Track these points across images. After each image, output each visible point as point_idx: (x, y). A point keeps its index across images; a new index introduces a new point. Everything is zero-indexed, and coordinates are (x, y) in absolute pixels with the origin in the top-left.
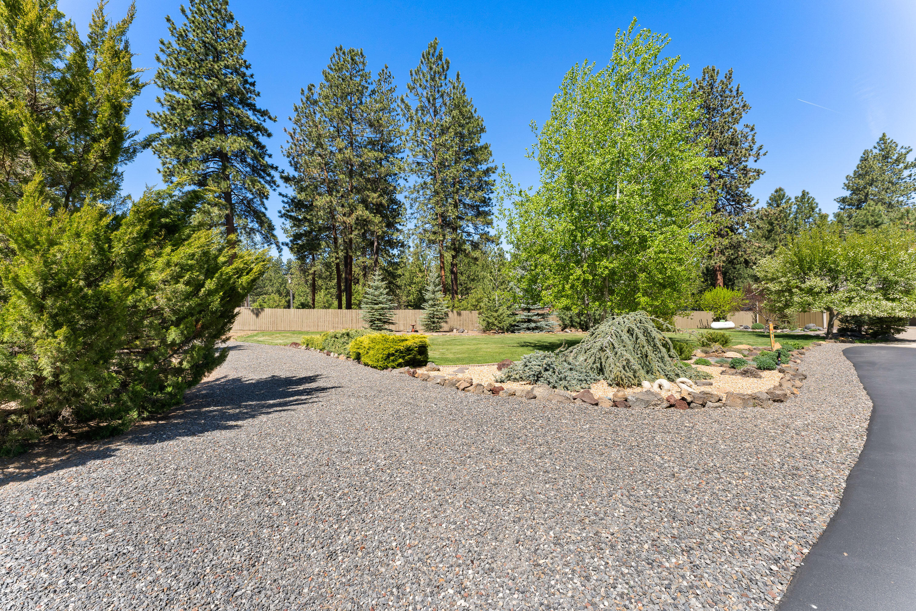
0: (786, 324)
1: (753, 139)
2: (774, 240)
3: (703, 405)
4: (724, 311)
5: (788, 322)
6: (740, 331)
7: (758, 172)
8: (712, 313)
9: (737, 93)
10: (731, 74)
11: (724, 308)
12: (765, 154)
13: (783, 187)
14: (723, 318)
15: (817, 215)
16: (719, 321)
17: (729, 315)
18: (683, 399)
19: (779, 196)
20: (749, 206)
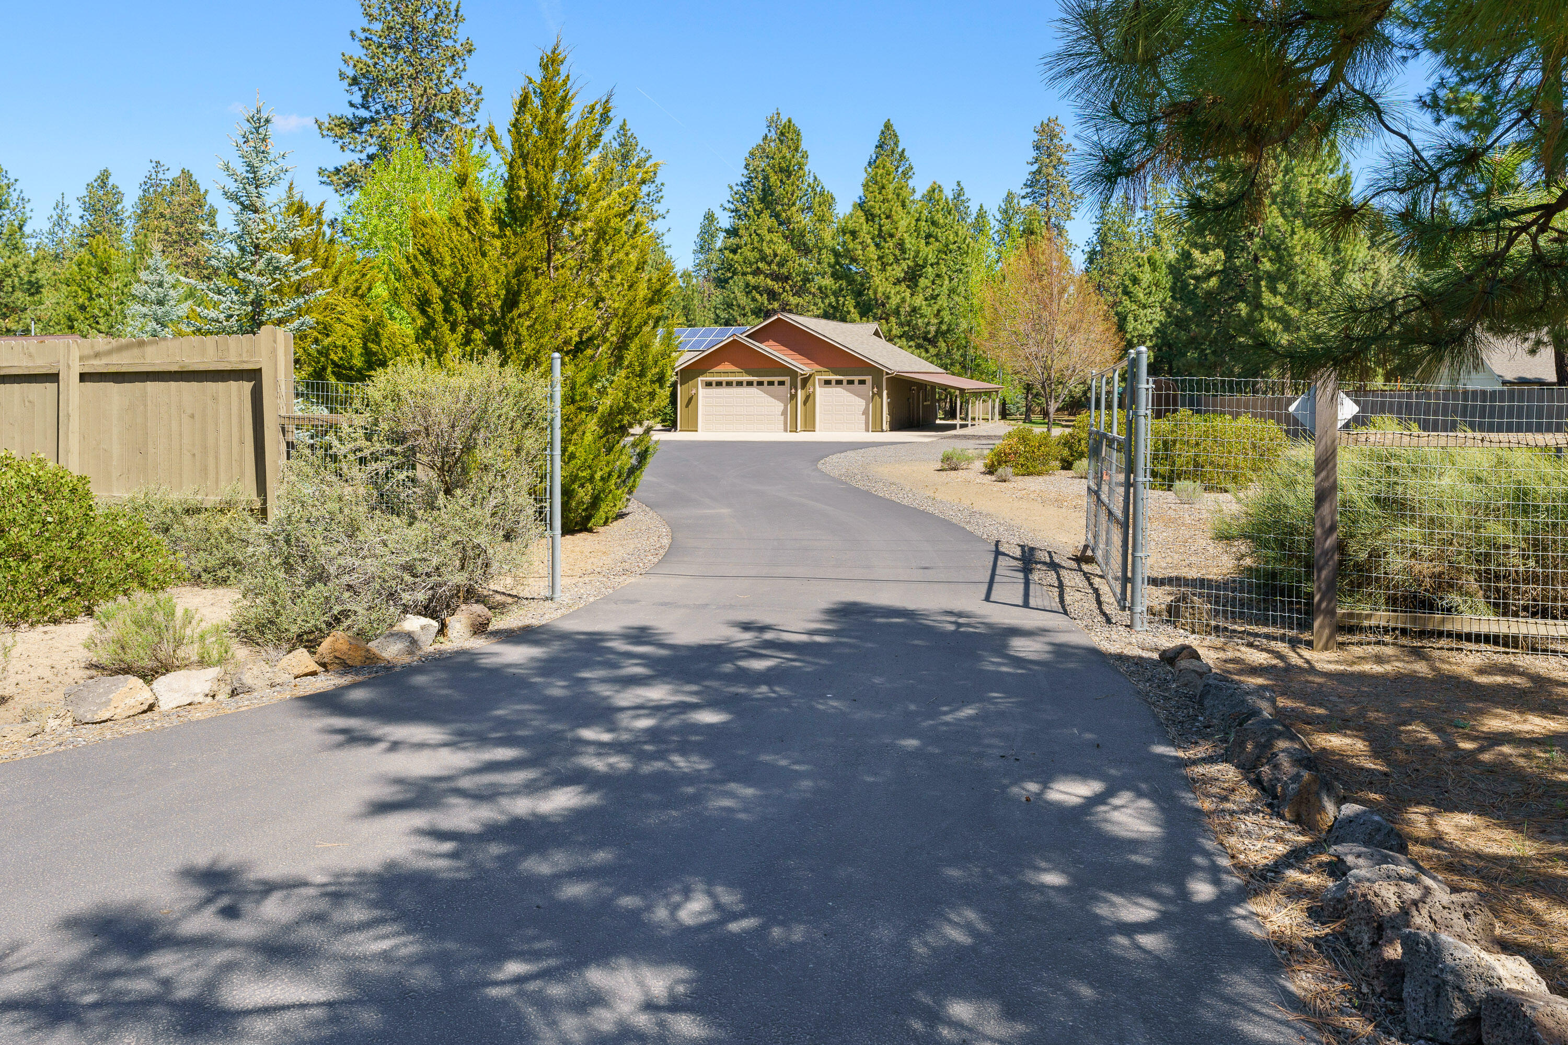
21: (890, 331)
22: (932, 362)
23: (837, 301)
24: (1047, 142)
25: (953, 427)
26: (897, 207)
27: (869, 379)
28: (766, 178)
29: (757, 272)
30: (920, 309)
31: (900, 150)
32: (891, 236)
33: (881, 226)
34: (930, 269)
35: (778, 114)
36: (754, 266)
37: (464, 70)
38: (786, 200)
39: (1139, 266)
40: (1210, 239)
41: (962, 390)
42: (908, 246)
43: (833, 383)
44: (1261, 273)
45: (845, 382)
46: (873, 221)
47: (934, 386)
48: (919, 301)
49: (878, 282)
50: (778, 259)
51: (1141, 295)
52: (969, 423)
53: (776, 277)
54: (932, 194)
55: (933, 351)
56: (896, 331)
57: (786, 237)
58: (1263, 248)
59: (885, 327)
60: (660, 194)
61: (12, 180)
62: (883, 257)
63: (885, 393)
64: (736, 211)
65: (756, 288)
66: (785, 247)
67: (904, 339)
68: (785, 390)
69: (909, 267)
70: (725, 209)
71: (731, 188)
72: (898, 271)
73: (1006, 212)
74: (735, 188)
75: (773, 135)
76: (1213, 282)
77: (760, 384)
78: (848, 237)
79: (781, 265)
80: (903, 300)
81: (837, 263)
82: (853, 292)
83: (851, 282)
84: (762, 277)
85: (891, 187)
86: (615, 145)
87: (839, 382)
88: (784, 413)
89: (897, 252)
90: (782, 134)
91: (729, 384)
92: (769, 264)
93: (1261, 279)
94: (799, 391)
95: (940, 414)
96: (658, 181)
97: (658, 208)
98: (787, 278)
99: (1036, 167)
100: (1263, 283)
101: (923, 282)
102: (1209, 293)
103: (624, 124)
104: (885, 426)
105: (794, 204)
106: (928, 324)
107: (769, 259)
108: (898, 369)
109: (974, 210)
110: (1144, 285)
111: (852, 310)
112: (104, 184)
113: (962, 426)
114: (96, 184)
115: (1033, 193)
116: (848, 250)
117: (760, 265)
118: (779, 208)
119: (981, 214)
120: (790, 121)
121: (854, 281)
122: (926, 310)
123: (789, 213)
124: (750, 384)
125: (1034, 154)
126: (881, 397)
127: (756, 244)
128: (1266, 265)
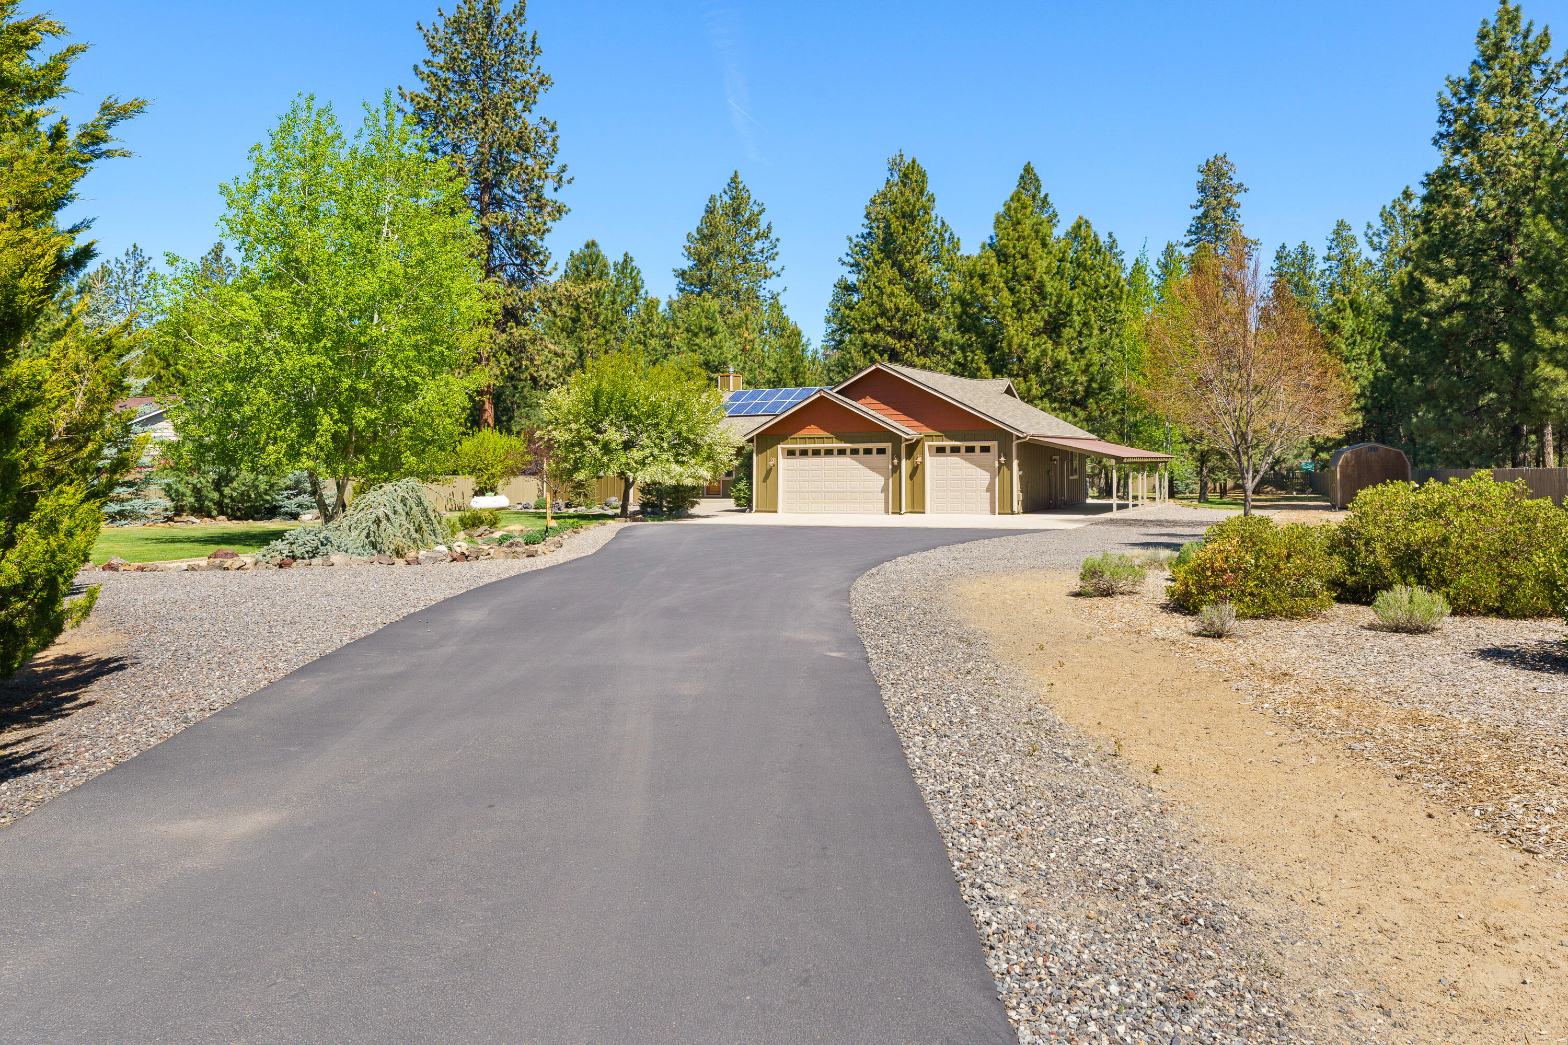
0: (582, 499)
1: (554, 145)
2: (580, 339)
3: (477, 558)
4: (493, 476)
5: (585, 495)
6: (516, 513)
7: (559, 210)
8: (473, 479)
9: (533, 48)
10: (523, 8)
11: (493, 471)
12: (569, 182)
13: (597, 241)
14: (492, 490)
15: (642, 301)
16: (484, 495)
17: (500, 484)
18: (463, 554)
19: (590, 256)
20: (541, 272)
21: (1029, 390)
22: (1081, 428)
23: (965, 358)
24: (1214, 183)
25: (1108, 508)
26: (1036, 245)
27: (994, 444)
28: (888, 227)
29: (877, 329)
30: (1065, 362)
31: (1042, 195)
32: (1029, 278)
33: (1015, 268)
34: (1076, 318)
35: (901, 156)
36: (874, 323)
37: (535, 103)
38: (909, 248)
39: (1339, 311)
40: (1449, 263)
41: (1119, 459)
42: (1049, 290)
43: (948, 450)
44: (1530, 305)
45: (963, 450)
46: (1006, 261)
47: (1083, 455)
48: (1063, 353)
49: (1013, 332)
50: (900, 314)
51: (1343, 346)
52: (1130, 502)
53: (899, 335)
54: (1078, 231)
55: (1082, 414)
56: (1036, 391)
57: (910, 290)
58: (1528, 270)
59: (1023, 386)
60: (775, 250)
61: (146, 259)
62: (1018, 302)
63: (1015, 463)
64: (856, 264)
65: (875, 347)
66: (909, 300)
67: (1046, 400)
68: (885, 461)
69: (1050, 315)
70: (843, 263)
71: (850, 239)
72: (1037, 320)
73: (1166, 266)
74: (855, 240)
75: (896, 178)
76: (1457, 318)
77: (855, 452)
78: (976, 281)
79: (903, 321)
80: (1044, 353)
81: (964, 312)
82: (983, 346)
83: (981, 333)
84: (881, 334)
85: (1028, 223)
86: (726, 198)
87: (955, 450)
88: (885, 490)
89: (1036, 297)
90: (906, 176)
91: (816, 453)
92: (890, 319)
93: (1530, 311)
94: (904, 462)
95: (1093, 492)
96: (773, 236)
97: (773, 266)
98: (911, 335)
99: (1201, 210)
100: (1533, 317)
101: (1067, 333)
102: (1450, 333)
103: (736, 176)
104: (1017, 507)
105: (918, 252)
106: (1075, 382)
107: (890, 314)
108: (1032, 432)
109: (1129, 263)
110: (1346, 333)
111: (983, 366)
112: (218, 257)
113: (1120, 507)
114: (210, 257)
115: (1198, 240)
116: (976, 298)
117: (880, 321)
118: (901, 257)
119: (1138, 268)
120: (914, 162)
121: (984, 332)
122: (1074, 367)
123: (912, 262)
124: (842, 452)
125: (1199, 196)
126: (1011, 469)
127: (875, 298)
128: (1535, 292)
